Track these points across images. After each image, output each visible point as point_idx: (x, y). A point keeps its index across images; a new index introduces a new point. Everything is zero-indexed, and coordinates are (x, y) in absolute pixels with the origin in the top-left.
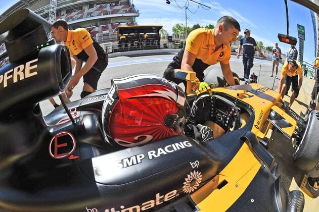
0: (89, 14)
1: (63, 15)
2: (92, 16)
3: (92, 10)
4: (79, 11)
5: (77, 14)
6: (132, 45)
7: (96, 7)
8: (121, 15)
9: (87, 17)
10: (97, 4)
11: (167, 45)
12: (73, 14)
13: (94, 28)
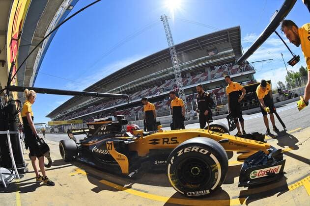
0: (213, 77)
1: (188, 77)
2: (216, 78)
3: (213, 72)
4: (203, 74)
5: (202, 76)
6: (251, 103)
7: (217, 68)
8: (240, 74)
9: (211, 79)
10: (217, 66)
11: (279, 98)
12: (198, 76)
13: (220, 89)
